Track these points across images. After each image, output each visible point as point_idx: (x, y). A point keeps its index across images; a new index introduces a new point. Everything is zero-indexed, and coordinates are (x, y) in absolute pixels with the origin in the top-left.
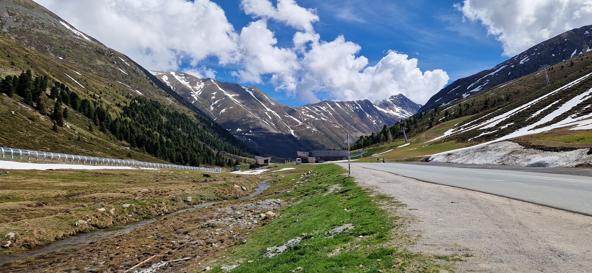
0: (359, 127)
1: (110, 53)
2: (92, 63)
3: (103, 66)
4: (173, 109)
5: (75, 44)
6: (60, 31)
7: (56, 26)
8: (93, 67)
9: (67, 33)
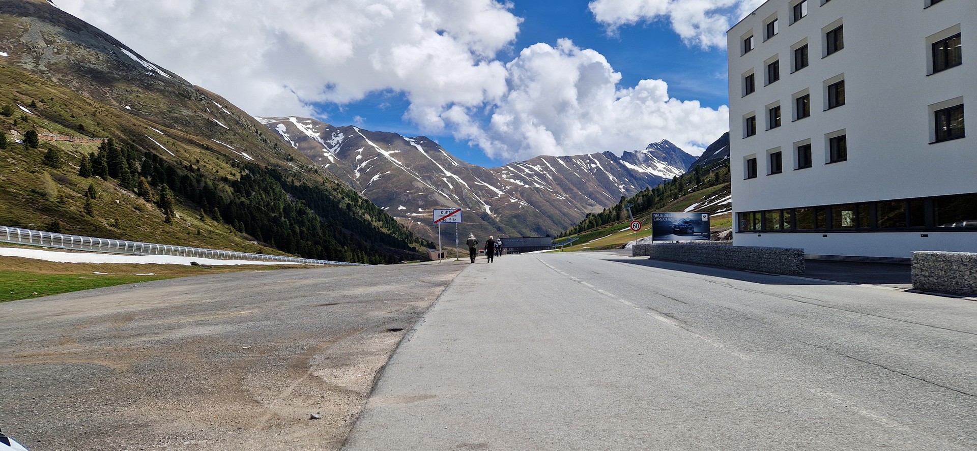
0: (596, 197)
1: (200, 96)
2: (175, 113)
3: (191, 117)
4: (300, 180)
5: (148, 84)
6: (123, 64)
7: (117, 57)
8: (176, 120)
9: (133, 67)
